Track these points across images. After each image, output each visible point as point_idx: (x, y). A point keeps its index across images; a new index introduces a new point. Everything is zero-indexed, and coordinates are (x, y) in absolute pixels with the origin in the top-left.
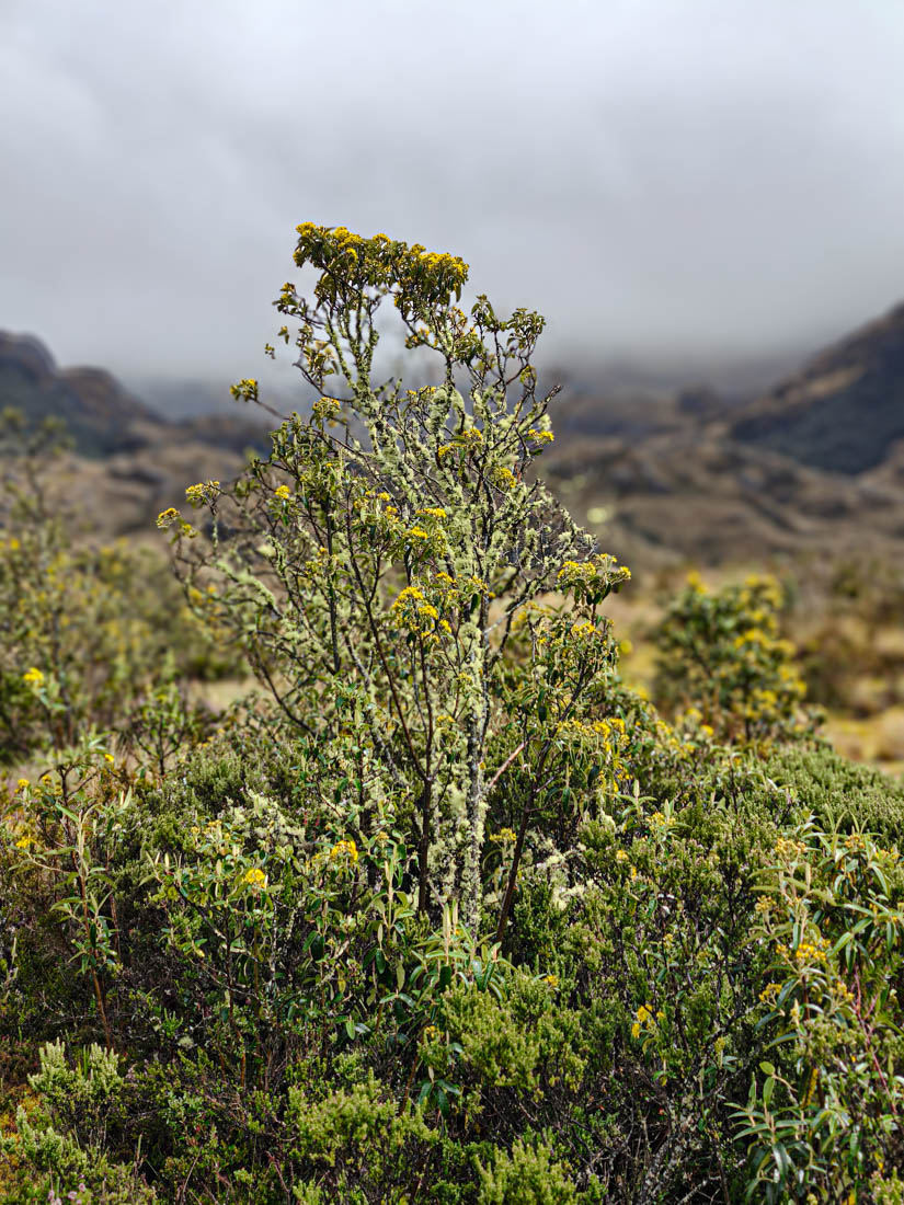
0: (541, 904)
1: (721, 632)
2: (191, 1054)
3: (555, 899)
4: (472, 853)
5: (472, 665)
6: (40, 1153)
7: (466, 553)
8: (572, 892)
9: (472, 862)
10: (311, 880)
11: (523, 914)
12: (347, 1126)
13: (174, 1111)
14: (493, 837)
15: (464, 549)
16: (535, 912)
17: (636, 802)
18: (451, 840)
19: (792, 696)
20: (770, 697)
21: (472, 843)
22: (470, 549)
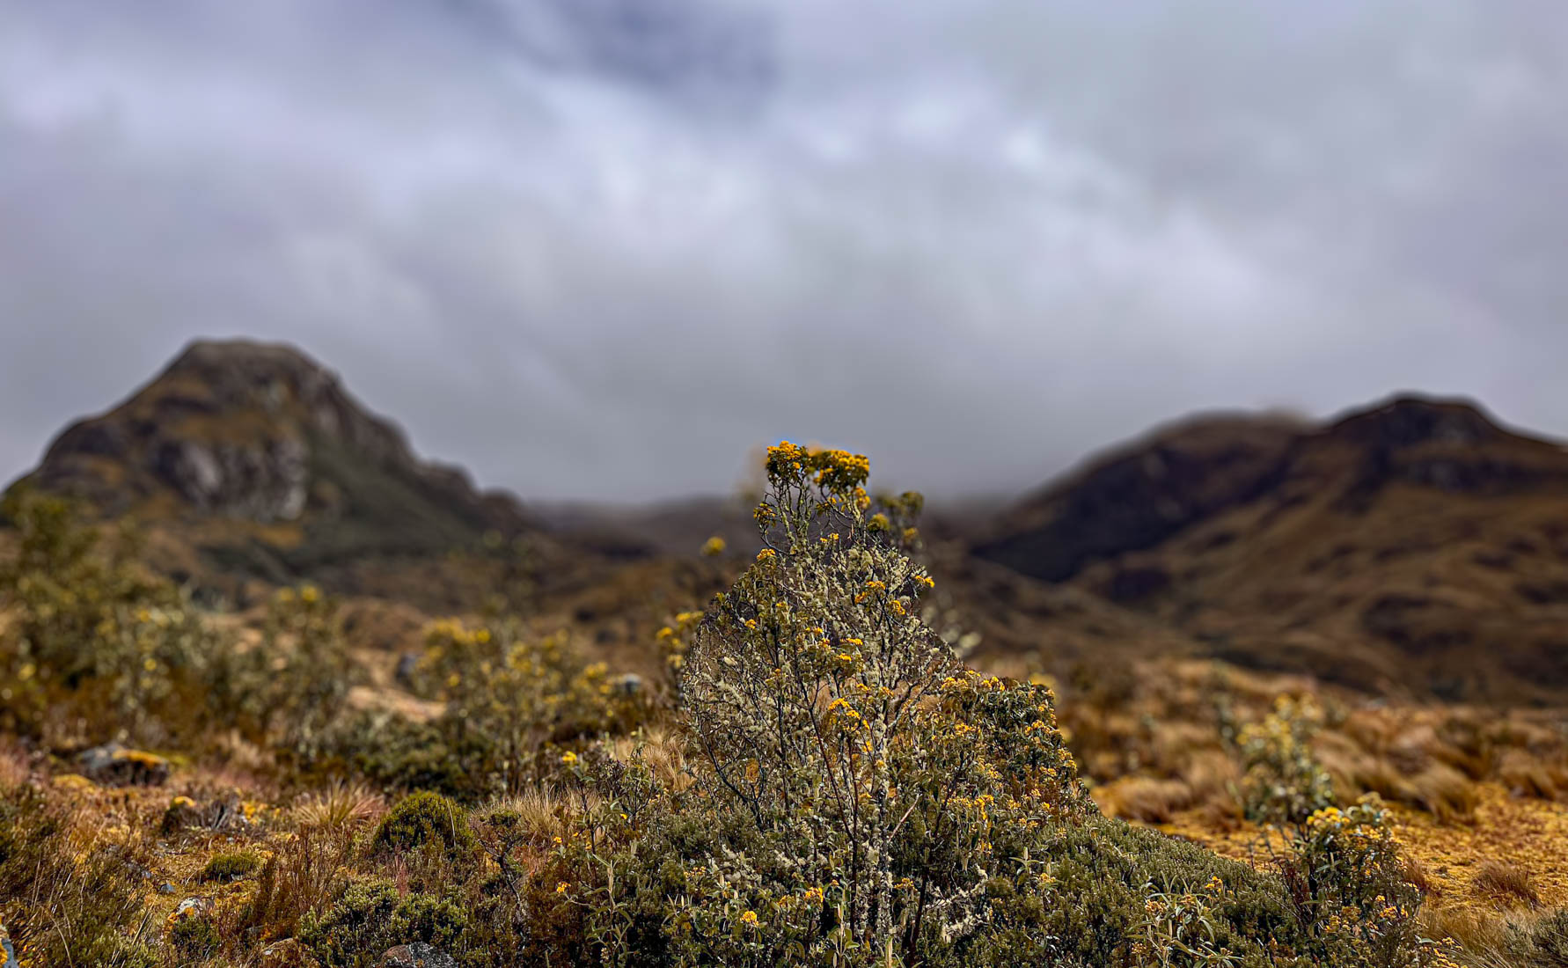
0: (933, 938)
3: (944, 935)
4: (885, 897)
5: (881, 751)
7: (874, 667)
8: (954, 927)
9: (883, 902)
11: (922, 946)
14: (899, 885)
15: (872, 664)
16: (930, 944)
17: (1026, 863)
18: (866, 886)
19: (1068, 771)
21: (885, 889)
22: (876, 664)
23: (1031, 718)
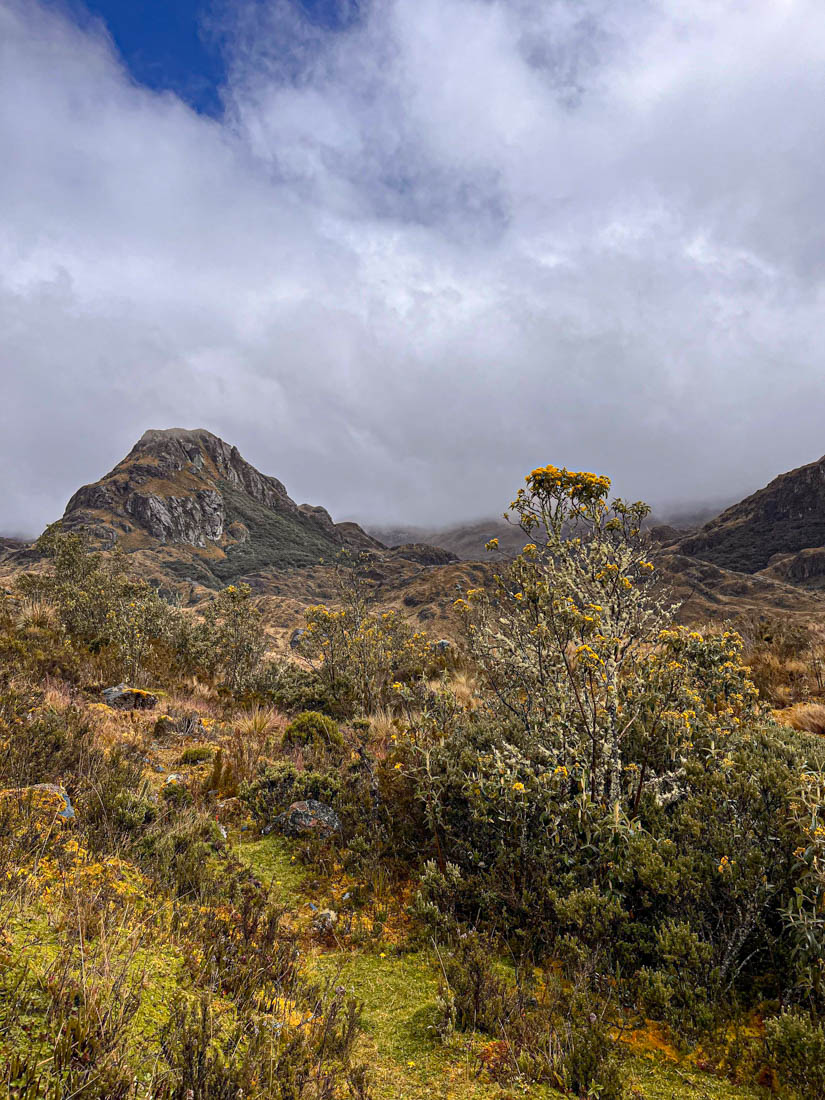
0: (650, 803)
1: (713, 662)
2: (486, 870)
3: (657, 801)
4: (616, 776)
5: (612, 680)
6: (427, 914)
7: (607, 624)
8: (665, 796)
9: (615, 779)
10: (542, 785)
12: (587, 907)
13: (484, 899)
14: (626, 769)
15: (606, 622)
16: (648, 806)
17: (713, 752)
18: (602, 769)
19: (752, 696)
20: (740, 696)
21: (616, 771)
22: (608, 622)
23: (723, 660)
